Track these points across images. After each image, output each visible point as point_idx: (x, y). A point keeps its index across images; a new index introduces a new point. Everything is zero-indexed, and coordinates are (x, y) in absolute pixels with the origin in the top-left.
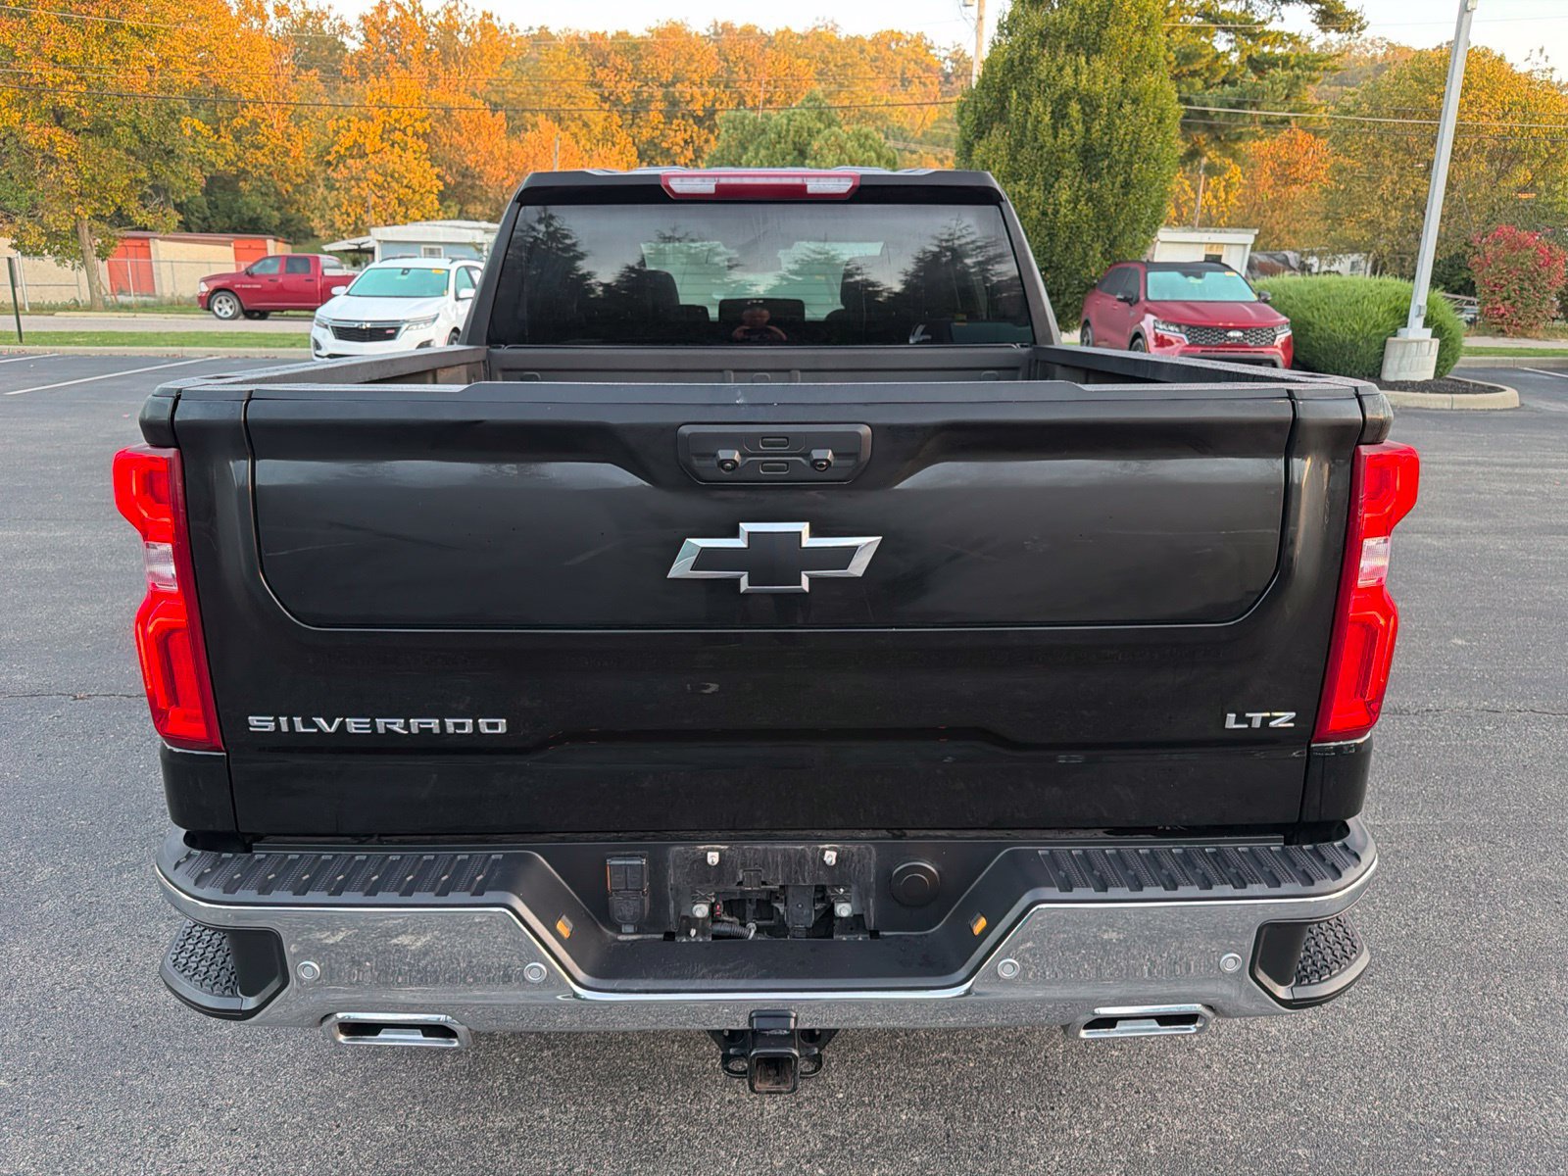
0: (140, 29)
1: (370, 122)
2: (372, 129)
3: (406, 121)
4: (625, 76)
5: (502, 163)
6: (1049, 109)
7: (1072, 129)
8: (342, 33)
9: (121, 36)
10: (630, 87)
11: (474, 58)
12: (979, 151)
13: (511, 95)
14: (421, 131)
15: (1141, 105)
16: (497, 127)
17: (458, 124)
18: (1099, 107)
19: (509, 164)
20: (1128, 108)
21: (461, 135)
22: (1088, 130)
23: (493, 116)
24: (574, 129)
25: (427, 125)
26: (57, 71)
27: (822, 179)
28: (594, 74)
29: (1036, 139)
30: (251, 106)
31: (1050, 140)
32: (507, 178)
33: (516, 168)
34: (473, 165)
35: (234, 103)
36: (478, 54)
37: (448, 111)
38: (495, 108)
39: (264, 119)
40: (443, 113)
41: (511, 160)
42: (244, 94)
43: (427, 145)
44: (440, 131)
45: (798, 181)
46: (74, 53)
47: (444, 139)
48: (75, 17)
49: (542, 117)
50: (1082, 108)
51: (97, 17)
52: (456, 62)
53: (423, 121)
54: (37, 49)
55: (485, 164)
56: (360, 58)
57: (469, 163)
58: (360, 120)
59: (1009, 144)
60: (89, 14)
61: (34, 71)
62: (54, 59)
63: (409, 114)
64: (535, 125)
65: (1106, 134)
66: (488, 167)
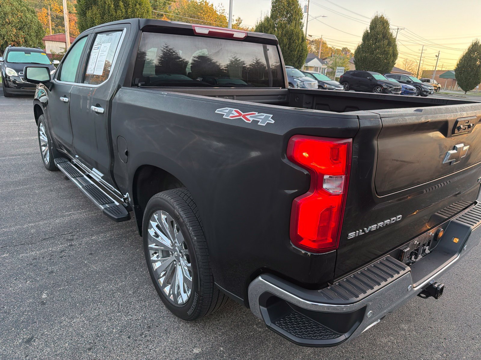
6: (113, 3)
7: (121, 10)
12: (89, 14)
15: (142, 6)
18: (129, 5)
20: (138, 6)
22: (126, 12)
29: (109, 13)
31: (114, 13)
50: (124, 4)
59: (100, 13)
65: (132, 14)
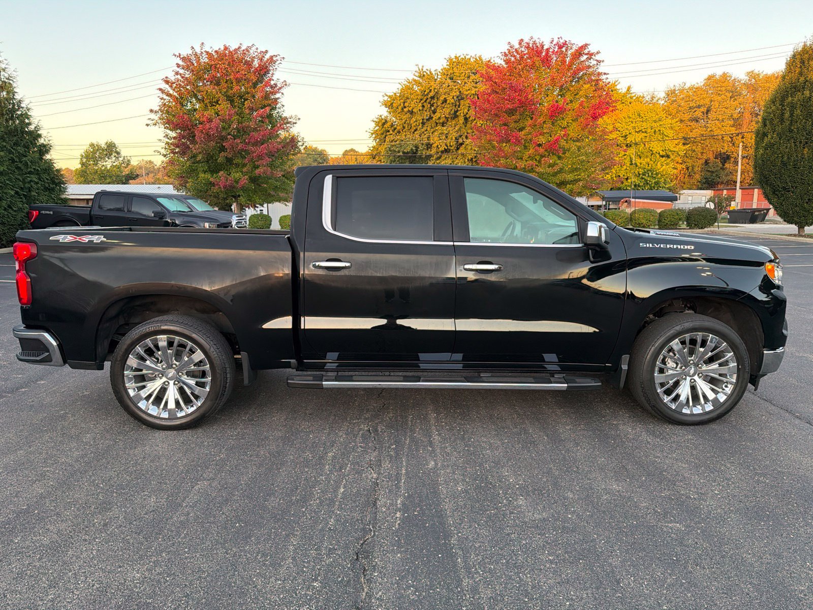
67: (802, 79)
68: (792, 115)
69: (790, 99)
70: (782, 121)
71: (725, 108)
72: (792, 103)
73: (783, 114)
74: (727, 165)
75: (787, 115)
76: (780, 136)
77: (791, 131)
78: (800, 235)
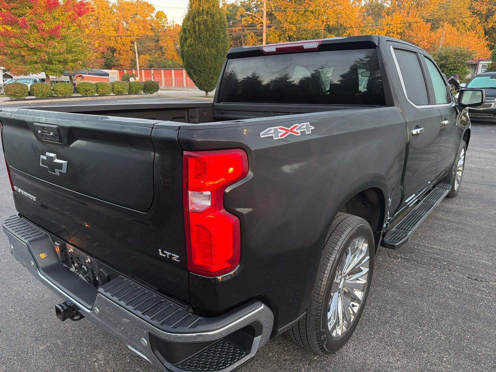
0: (312, 11)
1: (383, 31)
2: (383, 33)
3: (395, 29)
4: (485, 3)
5: (426, 40)
8: (384, 2)
9: (307, 13)
10: (487, 7)
11: (428, 5)
13: (436, 16)
14: (399, 32)
16: (427, 28)
17: (413, 28)
19: (429, 41)
21: (413, 32)
23: (427, 24)
24: (458, 25)
25: (402, 30)
26: (290, 25)
27: (308, 43)
28: (471, 5)
30: (349, 29)
32: (427, 46)
33: (431, 42)
34: (416, 42)
35: (344, 29)
36: (429, 3)
37: (410, 24)
38: (428, 21)
39: (352, 33)
40: (408, 25)
41: (430, 39)
42: (347, 26)
43: (400, 37)
44: (406, 31)
45: (301, 45)
46: (295, 20)
47: (407, 34)
48: (297, 10)
49: (446, 23)
51: (302, 9)
52: (421, 7)
53: (401, 28)
54: (286, 20)
55: (420, 41)
56: (388, 10)
57: (414, 41)
58: (380, 30)
60: (300, 8)
61: (284, 26)
62: (290, 22)
63: (396, 27)
64: (443, 26)
66: (421, 42)
67: (201, 8)
68: (199, 28)
69: (197, 19)
70: (195, 32)
71: (109, 18)
72: (198, 21)
73: (195, 27)
74: (115, 55)
75: (197, 28)
76: (195, 40)
77: (200, 38)
78: (206, 96)
